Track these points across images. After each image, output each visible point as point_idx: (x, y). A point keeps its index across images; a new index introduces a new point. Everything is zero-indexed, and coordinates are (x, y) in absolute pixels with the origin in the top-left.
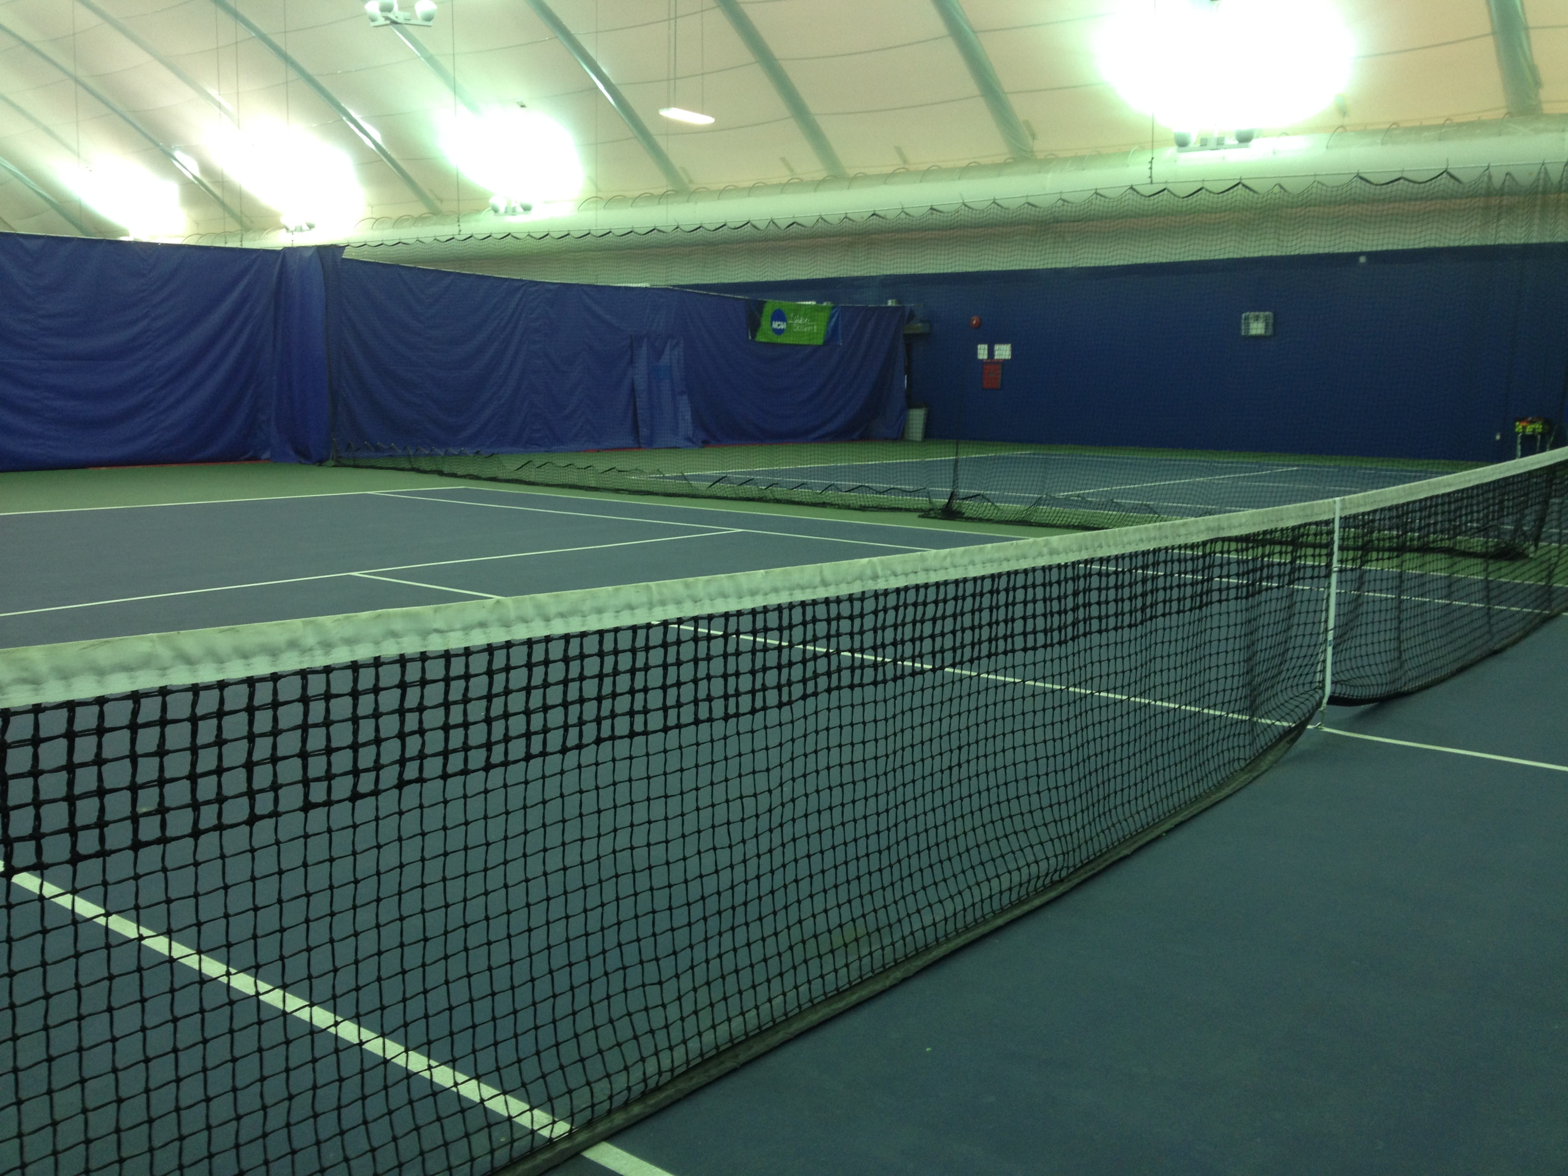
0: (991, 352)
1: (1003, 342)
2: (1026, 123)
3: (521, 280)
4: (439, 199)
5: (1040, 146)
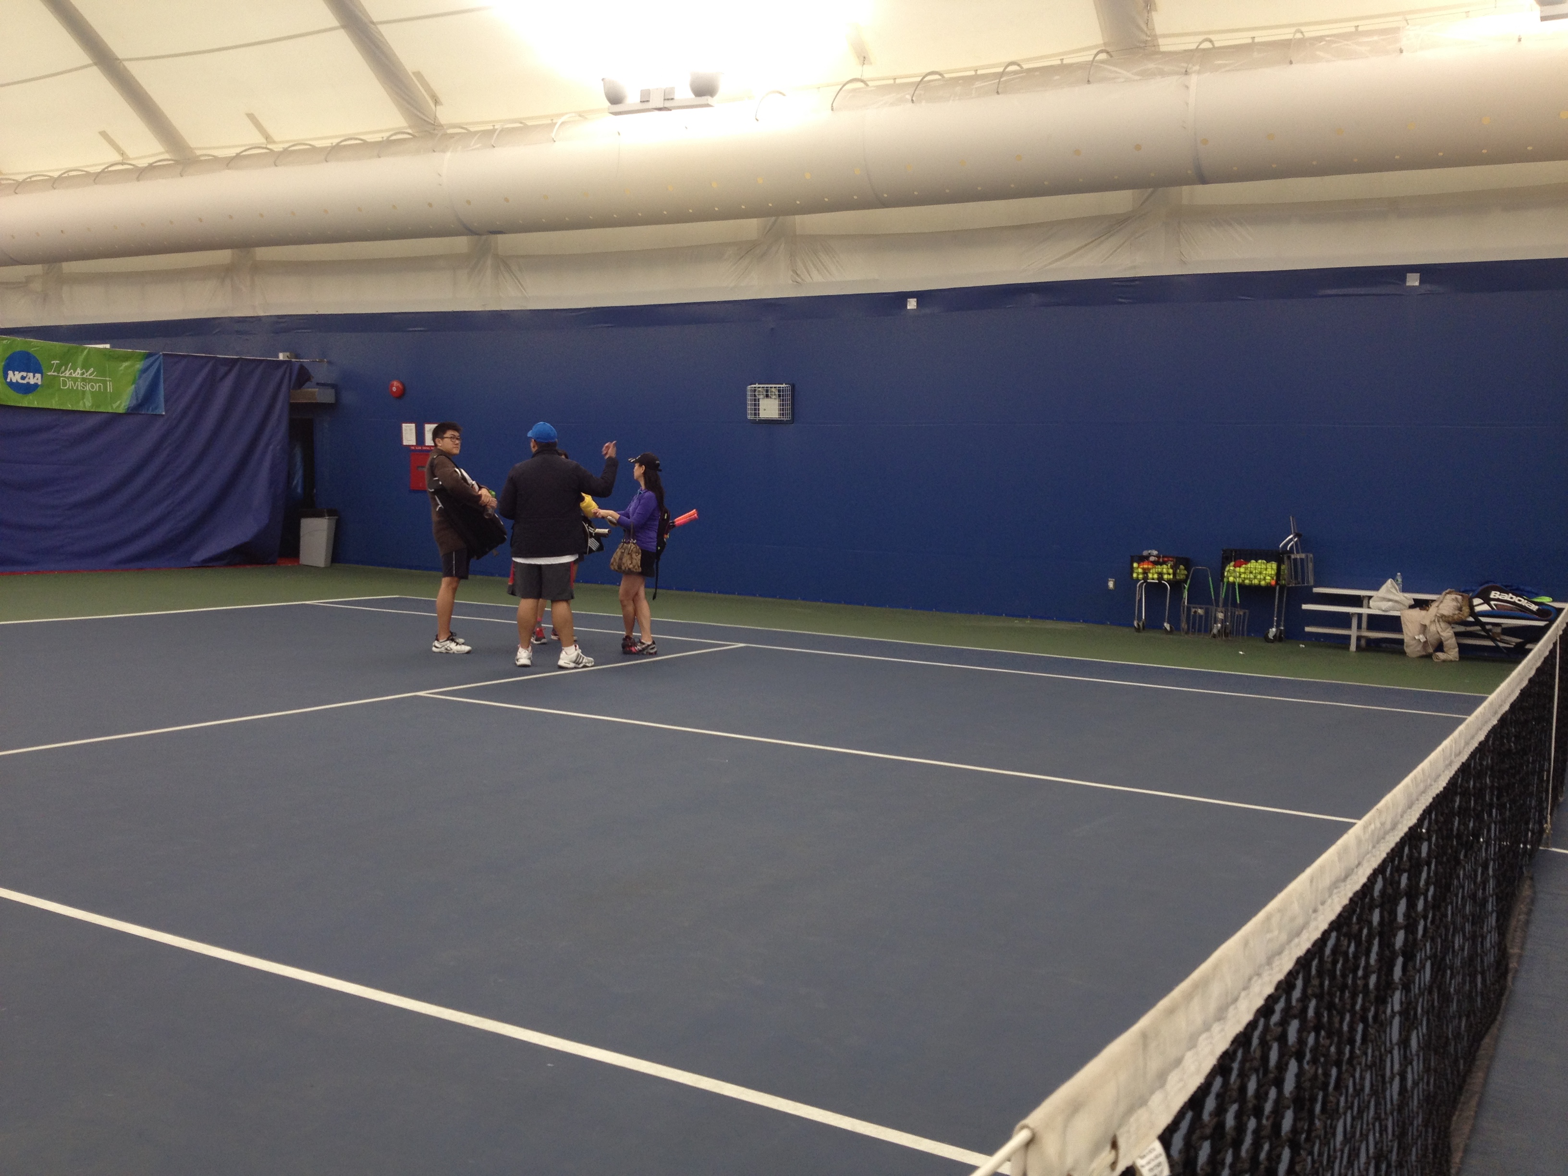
0: (420, 435)
2: (418, 75)
5: (445, 115)
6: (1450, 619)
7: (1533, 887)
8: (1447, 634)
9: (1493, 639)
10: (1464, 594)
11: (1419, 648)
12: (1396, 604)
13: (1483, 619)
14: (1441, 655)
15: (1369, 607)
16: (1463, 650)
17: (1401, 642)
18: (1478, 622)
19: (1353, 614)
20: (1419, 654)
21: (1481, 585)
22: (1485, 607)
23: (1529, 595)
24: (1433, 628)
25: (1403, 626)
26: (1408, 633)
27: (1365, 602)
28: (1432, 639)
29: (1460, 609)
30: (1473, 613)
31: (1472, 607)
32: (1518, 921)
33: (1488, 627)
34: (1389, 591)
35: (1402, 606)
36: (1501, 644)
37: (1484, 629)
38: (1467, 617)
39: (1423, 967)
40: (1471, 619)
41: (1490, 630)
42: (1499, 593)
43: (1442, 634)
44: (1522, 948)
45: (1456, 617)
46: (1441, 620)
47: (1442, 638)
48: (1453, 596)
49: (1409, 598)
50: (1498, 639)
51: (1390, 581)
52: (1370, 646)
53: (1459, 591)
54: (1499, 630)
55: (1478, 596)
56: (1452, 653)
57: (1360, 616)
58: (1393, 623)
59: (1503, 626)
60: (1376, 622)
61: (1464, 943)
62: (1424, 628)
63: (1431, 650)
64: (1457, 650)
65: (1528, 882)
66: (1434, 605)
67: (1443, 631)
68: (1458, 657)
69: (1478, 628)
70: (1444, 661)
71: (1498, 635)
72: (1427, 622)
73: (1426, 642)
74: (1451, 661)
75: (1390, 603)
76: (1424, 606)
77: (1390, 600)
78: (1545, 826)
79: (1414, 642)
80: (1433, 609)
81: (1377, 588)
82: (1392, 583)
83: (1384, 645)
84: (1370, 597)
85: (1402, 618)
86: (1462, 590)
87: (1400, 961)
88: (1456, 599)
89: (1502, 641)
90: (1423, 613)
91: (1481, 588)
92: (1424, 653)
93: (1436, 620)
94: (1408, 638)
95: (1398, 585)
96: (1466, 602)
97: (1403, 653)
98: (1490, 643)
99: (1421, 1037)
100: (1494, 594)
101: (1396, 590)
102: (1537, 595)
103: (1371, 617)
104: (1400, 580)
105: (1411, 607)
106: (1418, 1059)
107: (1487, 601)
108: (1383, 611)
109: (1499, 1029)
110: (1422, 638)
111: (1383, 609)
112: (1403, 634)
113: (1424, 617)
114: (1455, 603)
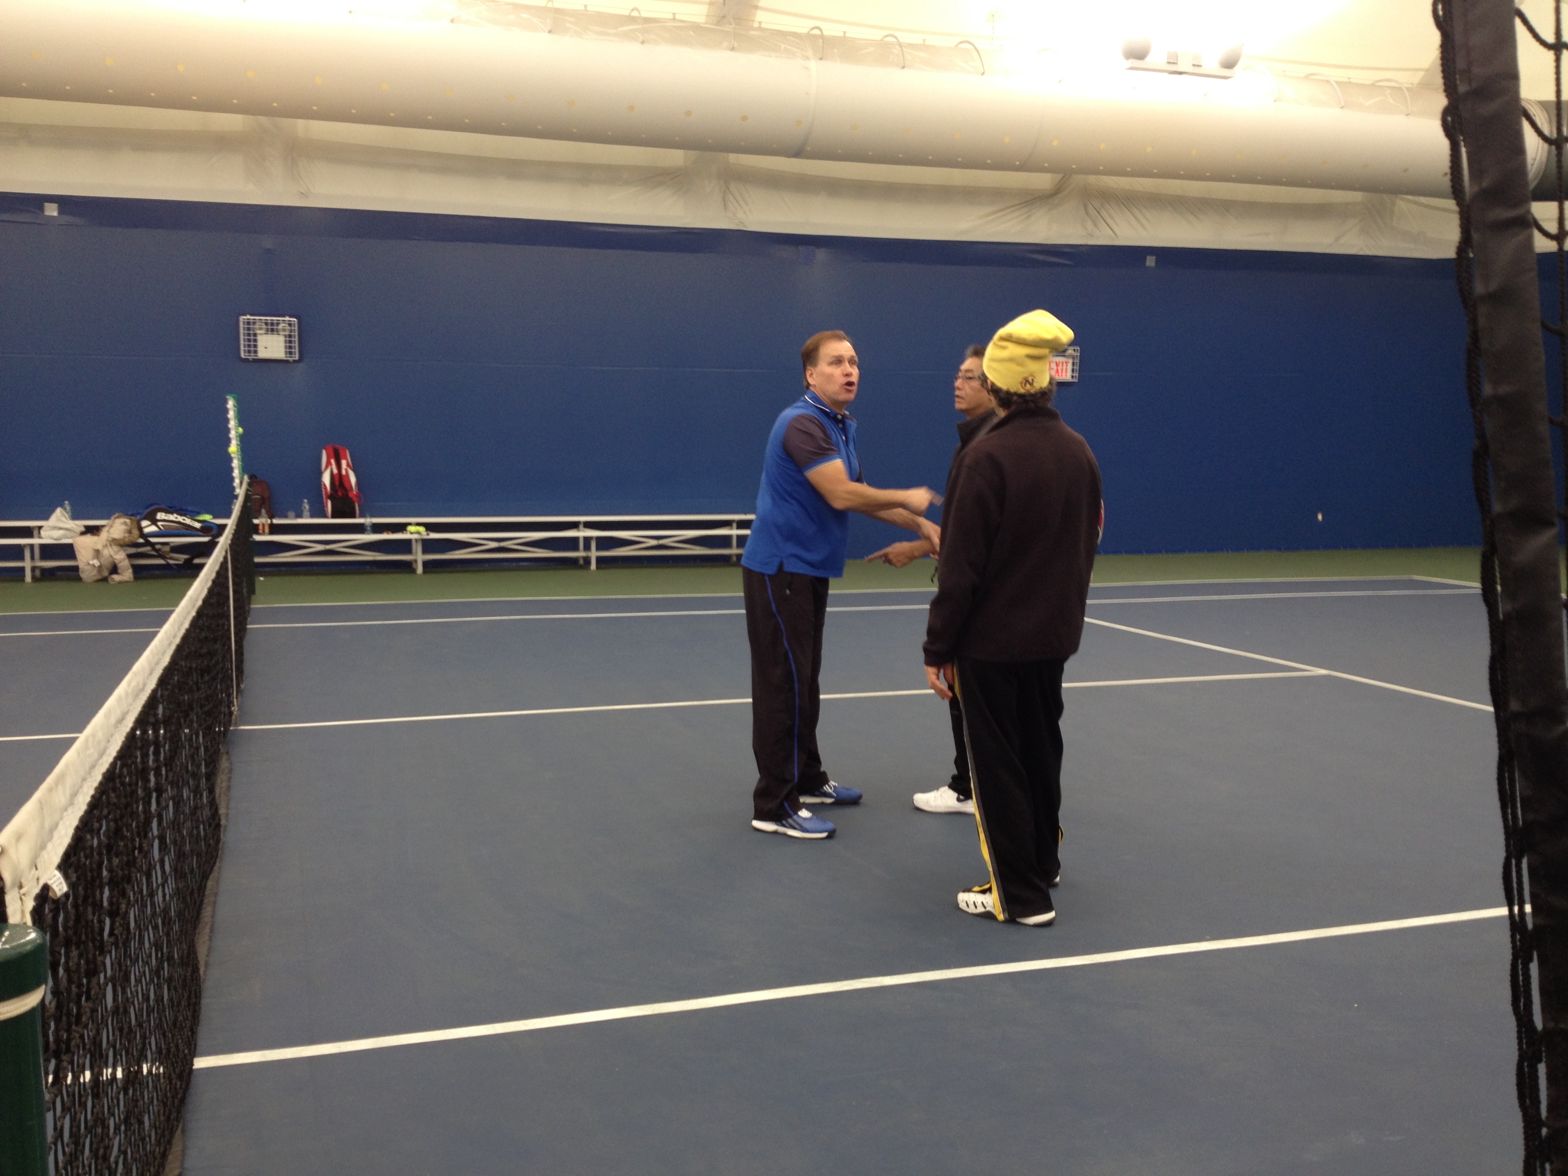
6: (122, 543)
7: (229, 759)
8: (120, 556)
9: (163, 557)
10: (132, 517)
11: (95, 572)
12: (68, 533)
13: (153, 540)
14: (116, 577)
15: (40, 537)
16: (137, 569)
17: (76, 569)
18: (148, 543)
19: (25, 546)
20: (95, 578)
21: (147, 508)
22: (153, 529)
23: (192, 514)
24: (106, 552)
25: (77, 553)
26: (83, 559)
27: (36, 532)
28: (106, 562)
29: (130, 532)
30: (142, 535)
31: (140, 529)
32: (221, 788)
33: (158, 547)
34: (59, 520)
35: (72, 534)
36: (171, 562)
37: (154, 549)
38: (137, 539)
39: (167, 806)
40: (141, 541)
41: (160, 550)
42: (164, 514)
43: (114, 557)
44: (227, 808)
45: (127, 540)
46: (112, 543)
47: (116, 561)
48: (122, 520)
49: (80, 524)
50: (168, 557)
51: (59, 510)
52: (47, 575)
53: (126, 515)
54: (167, 548)
55: (145, 518)
56: (127, 574)
57: (32, 546)
58: (67, 551)
59: (172, 545)
60: (48, 551)
61: (190, 794)
62: (97, 553)
63: (106, 573)
64: (131, 570)
65: (224, 758)
66: (105, 530)
67: (116, 553)
68: (133, 578)
69: (149, 548)
70: (120, 582)
71: (168, 553)
72: (99, 547)
73: (100, 567)
74: (127, 582)
75: (61, 532)
76: (94, 531)
77: (61, 529)
78: (233, 709)
79: (88, 567)
80: (104, 535)
81: (46, 517)
82: (61, 512)
83: (59, 573)
84: (40, 528)
85: (74, 545)
86: (130, 513)
87: (154, 795)
88: (125, 523)
89: (171, 558)
90: (95, 538)
91: (148, 510)
92: (99, 577)
93: (108, 545)
94: (82, 564)
95: (67, 513)
96: (135, 525)
97: (79, 579)
98: (161, 562)
99: (171, 861)
100: (160, 516)
101: (65, 517)
102: (199, 513)
103: (43, 547)
104: (68, 508)
105: (83, 533)
106: (171, 879)
107: (154, 522)
108: (56, 539)
109: (219, 873)
110: (96, 563)
111: (55, 538)
112: (77, 561)
113: (95, 543)
114: (124, 527)
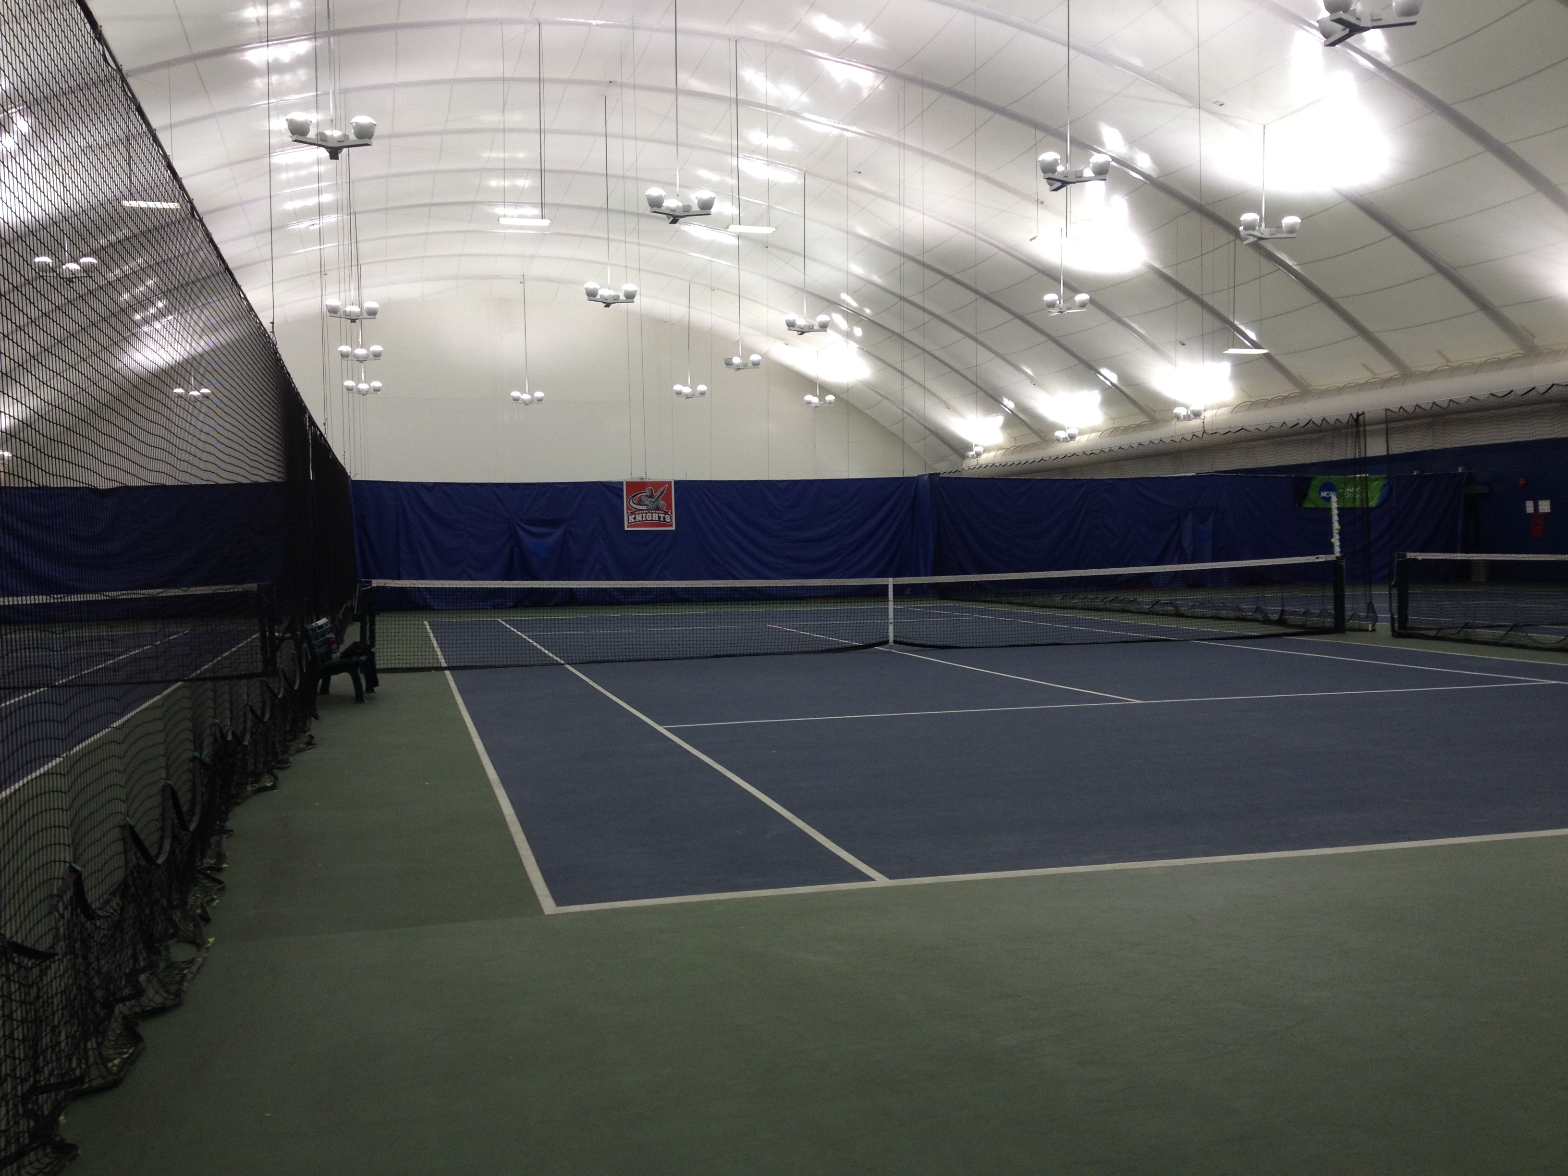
0: (1536, 507)
1: (1544, 498)
2: (1523, 327)
3: (1085, 479)
4: (1153, 411)
5: (1540, 343)
